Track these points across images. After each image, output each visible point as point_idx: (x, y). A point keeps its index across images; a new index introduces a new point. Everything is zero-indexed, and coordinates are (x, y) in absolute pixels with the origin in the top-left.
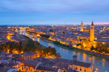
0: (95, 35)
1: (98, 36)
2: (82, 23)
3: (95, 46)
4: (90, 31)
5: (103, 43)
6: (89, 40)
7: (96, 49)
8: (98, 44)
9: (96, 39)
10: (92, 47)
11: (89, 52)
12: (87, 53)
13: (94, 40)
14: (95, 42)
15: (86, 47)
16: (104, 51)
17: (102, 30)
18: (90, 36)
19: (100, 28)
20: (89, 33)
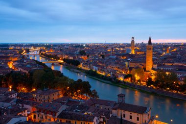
0: (153, 60)
1: (159, 62)
2: (133, 41)
3: (153, 78)
4: (145, 54)
5: (167, 73)
6: (145, 69)
7: (155, 84)
8: (158, 76)
9: (156, 66)
10: (150, 79)
11: (144, 87)
12: (141, 89)
13: (153, 69)
14: (153, 72)
15: (139, 81)
16: (168, 86)
17: (165, 51)
18: (145, 63)
19: (161, 49)
20: (145, 58)
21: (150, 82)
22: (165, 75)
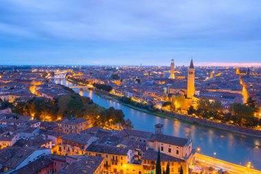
0: (196, 85)
1: (202, 87)
2: (173, 64)
3: (195, 106)
4: (186, 79)
5: (211, 101)
6: (186, 96)
7: (198, 112)
8: (201, 103)
9: (198, 93)
10: (192, 107)
11: (185, 117)
12: (182, 119)
13: (195, 96)
14: (195, 99)
15: (179, 109)
16: (211, 115)
17: (209, 76)
18: (186, 88)
19: (204, 73)
20: (186, 83)
21: (191, 110)
22: (209, 103)
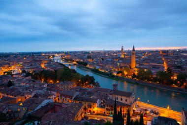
0: (136, 62)
1: (140, 62)
2: (122, 49)
3: (136, 73)
4: (131, 57)
5: (145, 70)
6: (130, 67)
7: (138, 77)
8: (140, 72)
9: (138, 65)
10: (134, 74)
11: (130, 79)
12: (128, 81)
13: (136, 67)
14: (136, 69)
15: (127, 75)
16: (146, 79)
17: (144, 55)
18: (131, 63)
19: (141, 54)
20: (130, 60)
21: (134, 76)
22: (144, 71)
